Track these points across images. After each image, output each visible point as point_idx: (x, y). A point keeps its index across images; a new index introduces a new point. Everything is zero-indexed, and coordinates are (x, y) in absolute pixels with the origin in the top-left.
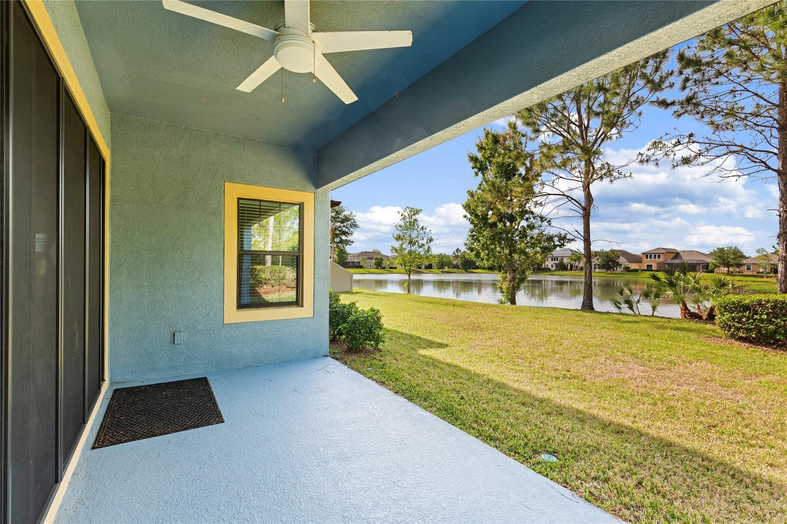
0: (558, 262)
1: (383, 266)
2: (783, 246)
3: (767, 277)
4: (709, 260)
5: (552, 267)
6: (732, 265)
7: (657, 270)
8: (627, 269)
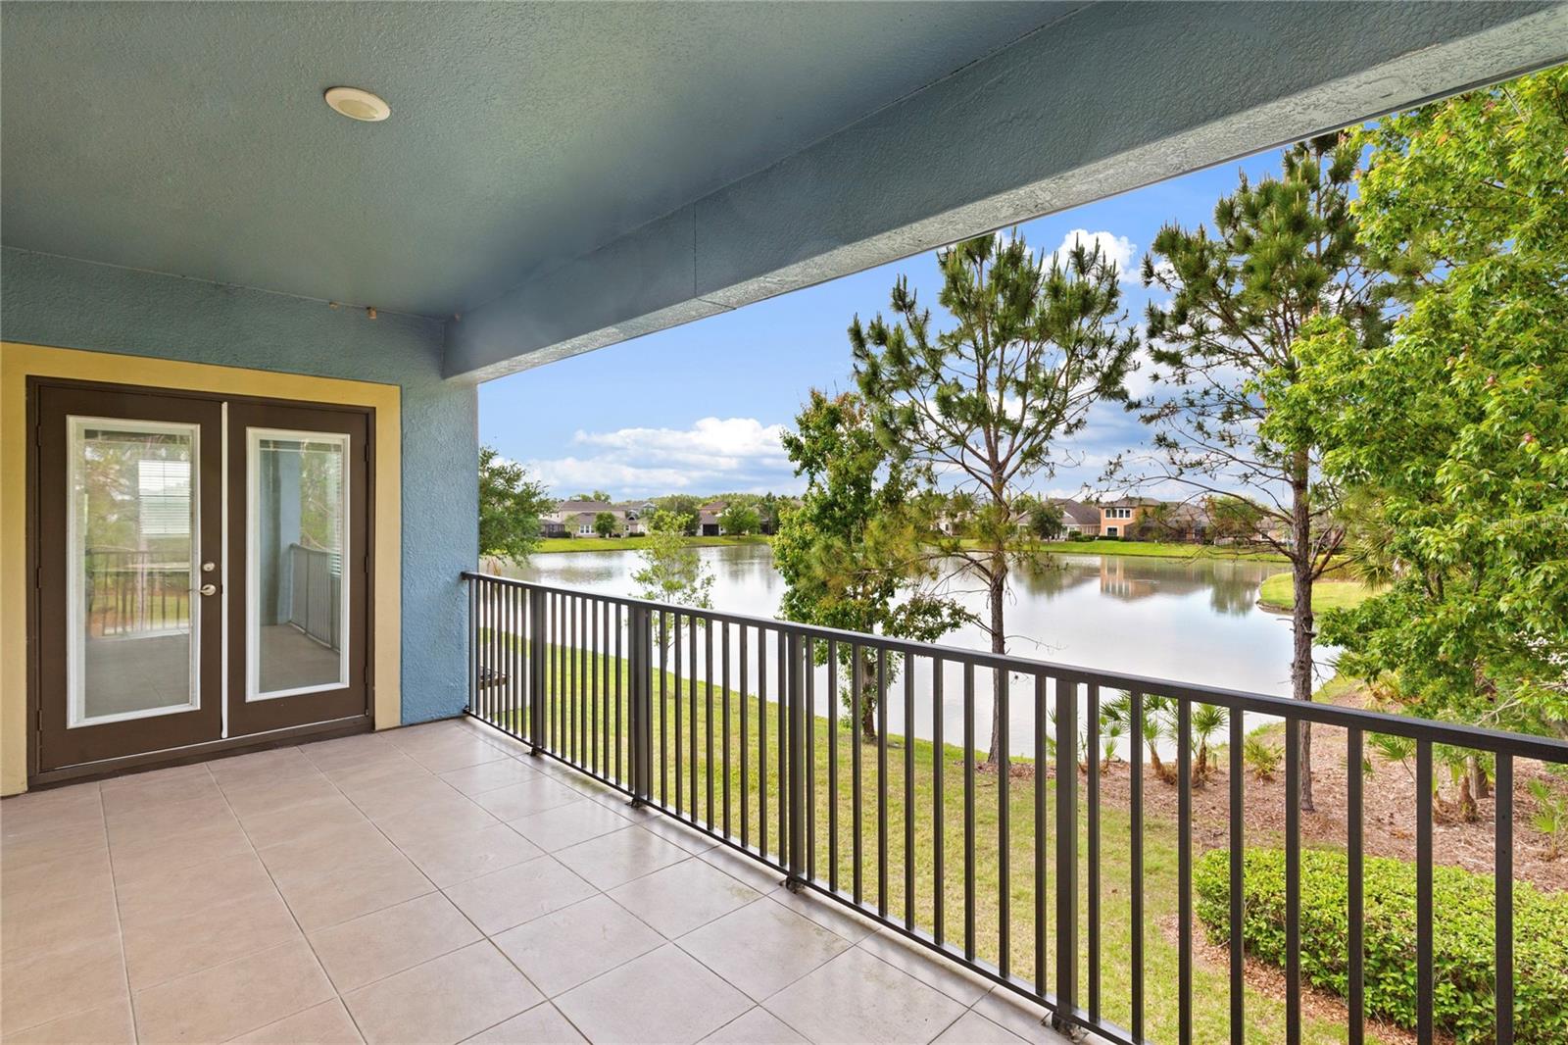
1: (614, 532)
4: (1205, 520)
5: (947, 529)
7: (1125, 540)
8: (1075, 537)
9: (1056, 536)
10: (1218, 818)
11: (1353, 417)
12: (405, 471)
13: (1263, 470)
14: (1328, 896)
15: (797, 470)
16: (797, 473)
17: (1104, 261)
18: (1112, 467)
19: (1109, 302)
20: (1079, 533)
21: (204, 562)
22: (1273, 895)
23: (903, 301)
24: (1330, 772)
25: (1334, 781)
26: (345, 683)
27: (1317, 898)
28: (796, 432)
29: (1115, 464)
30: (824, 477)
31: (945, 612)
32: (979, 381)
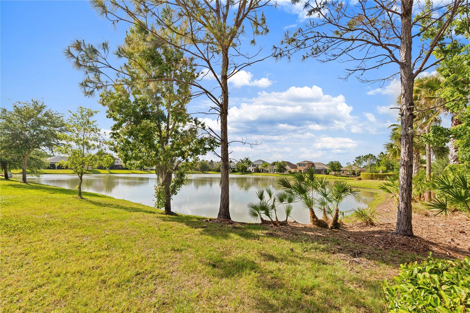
0: (255, 167)
2: (405, 150)
3: (351, 177)
4: (327, 168)
5: (252, 170)
6: (336, 171)
8: (290, 172)
9: (284, 172)
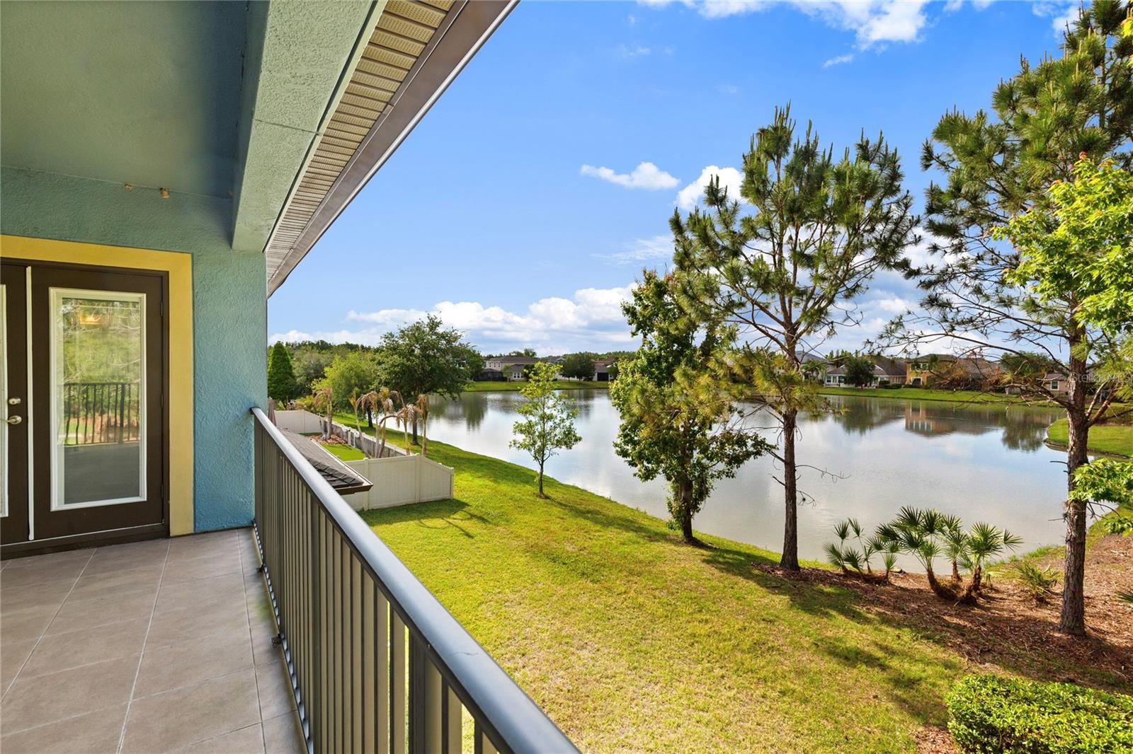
7: (926, 388)
8: (884, 385)
9: (868, 384)
10: (987, 635)
11: (1120, 256)
12: (197, 324)
13: (1037, 327)
14: (1091, 741)
15: (634, 331)
16: (634, 334)
17: (887, 150)
18: (893, 327)
19: (891, 185)
20: (888, 382)
21: (9, 398)
22: (1031, 731)
23: (715, 196)
24: (1107, 598)
25: (1110, 608)
26: (143, 497)
27: (1079, 741)
28: (631, 301)
29: (897, 323)
30: (653, 336)
31: (750, 443)
32: (774, 257)
